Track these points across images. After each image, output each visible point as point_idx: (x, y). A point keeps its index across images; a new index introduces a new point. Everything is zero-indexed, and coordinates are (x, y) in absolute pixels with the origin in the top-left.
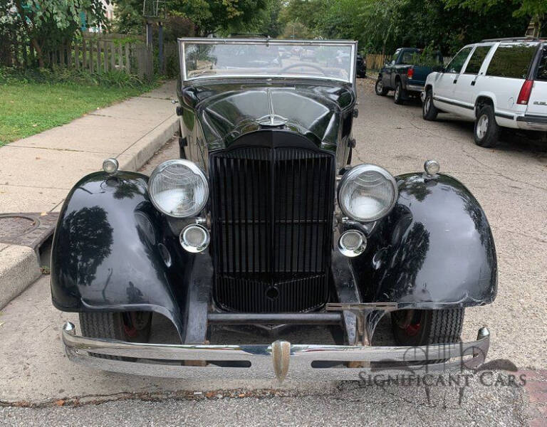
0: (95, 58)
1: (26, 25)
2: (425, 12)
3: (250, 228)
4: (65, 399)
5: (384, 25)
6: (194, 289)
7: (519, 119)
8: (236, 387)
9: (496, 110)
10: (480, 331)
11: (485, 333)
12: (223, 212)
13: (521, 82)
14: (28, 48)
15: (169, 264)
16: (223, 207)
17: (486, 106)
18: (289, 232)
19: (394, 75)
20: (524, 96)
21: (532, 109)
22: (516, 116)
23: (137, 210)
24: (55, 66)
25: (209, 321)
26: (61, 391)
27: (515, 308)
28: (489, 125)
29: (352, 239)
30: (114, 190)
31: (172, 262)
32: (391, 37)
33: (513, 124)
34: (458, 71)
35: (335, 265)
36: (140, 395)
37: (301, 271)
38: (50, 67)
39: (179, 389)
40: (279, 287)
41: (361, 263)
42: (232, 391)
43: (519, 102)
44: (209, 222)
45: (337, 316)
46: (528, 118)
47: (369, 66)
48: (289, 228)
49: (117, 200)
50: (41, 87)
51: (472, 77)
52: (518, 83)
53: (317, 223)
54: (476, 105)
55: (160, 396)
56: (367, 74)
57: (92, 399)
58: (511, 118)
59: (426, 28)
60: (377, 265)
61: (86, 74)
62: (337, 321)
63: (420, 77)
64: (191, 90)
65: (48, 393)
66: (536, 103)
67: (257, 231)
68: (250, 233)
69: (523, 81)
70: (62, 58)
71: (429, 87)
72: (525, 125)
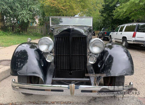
0: (33, 31)
1: (18, 23)
2: (109, 21)
3: (65, 57)
4: (12, 103)
5: (99, 24)
6: (49, 72)
7: (133, 41)
8: (60, 101)
9: (127, 39)
10: (130, 83)
11: (132, 83)
12: (58, 52)
13: (133, 32)
14: (18, 28)
15: (43, 65)
16: (58, 51)
17: (124, 39)
18: (75, 58)
19: (102, 34)
20: (134, 36)
21: (136, 39)
22: (132, 40)
23: (35, 51)
24: (23, 32)
25: (52, 80)
26: (12, 101)
27: (138, 83)
28: (126, 43)
29: (92, 59)
30: (30, 46)
31: (44, 65)
32: (101, 26)
33: (132, 42)
34: (117, 31)
35: (88, 67)
36: (33, 102)
37: (78, 69)
38: (22, 32)
39: (44, 101)
40: (73, 72)
41: (95, 65)
42: (59, 102)
43: (133, 37)
44: (54, 55)
45: (88, 79)
46: (136, 41)
47: (96, 33)
48: (75, 57)
49: (30, 49)
50: (20, 36)
51: (121, 32)
52: (132, 33)
53: (83, 55)
54: (122, 39)
55: (39, 103)
56: (95, 35)
57: (20, 103)
58: (131, 41)
59: (109, 24)
60: (99, 66)
61: (31, 33)
62: (88, 81)
63: (108, 34)
64: (52, 28)
65: (8, 101)
67: (66, 57)
68: (65, 58)
69: (134, 32)
70: (25, 30)
71: (111, 36)
72: (135, 43)
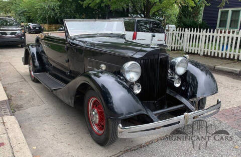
20: (134, 37)
66: (138, 40)
69: (133, 32)
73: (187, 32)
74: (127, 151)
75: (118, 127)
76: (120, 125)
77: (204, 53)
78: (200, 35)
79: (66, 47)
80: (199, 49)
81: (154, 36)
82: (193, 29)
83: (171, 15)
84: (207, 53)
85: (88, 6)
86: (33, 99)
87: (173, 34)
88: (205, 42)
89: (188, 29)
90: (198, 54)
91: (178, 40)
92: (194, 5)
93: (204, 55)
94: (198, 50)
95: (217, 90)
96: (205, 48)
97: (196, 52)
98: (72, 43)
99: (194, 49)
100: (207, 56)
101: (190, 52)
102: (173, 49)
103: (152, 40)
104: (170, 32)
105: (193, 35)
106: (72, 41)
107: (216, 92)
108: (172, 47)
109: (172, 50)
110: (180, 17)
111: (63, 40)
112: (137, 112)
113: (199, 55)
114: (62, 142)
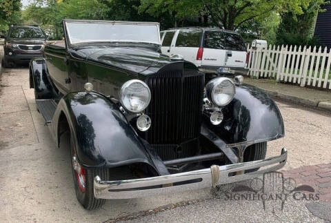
11: (285, 150)
13: (197, 49)
20: (200, 56)
21: (204, 62)
43: (197, 59)
46: (203, 67)
51: (167, 48)
55: (132, 217)
66: (205, 59)
73: (284, 51)
74: (121, 219)
75: (95, 182)
76: (98, 178)
77: (306, 83)
78: (301, 56)
79: (65, 60)
80: (299, 76)
81: (230, 55)
82: (291, 47)
83: (270, 28)
84: (311, 83)
85: (144, 12)
86: (27, 135)
87: (263, 53)
88: (309, 69)
89: (285, 47)
90: (297, 84)
91: (270, 63)
92: (301, 12)
93: (306, 86)
94: (297, 79)
95: (283, 132)
96: (308, 75)
97: (294, 82)
98: (73, 54)
99: (292, 76)
100: (311, 87)
101: (286, 80)
102: (261, 75)
103: (226, 61)
104: (257, 51)
105: (292, 55)
106: (74, 51)
107: (279, 137)
108: (260, 73)
109: (260, 77)
110: (280, 31)
111: (64, 50)
112: (129, 159)
113: (299, 85)
114: (32, 199)
